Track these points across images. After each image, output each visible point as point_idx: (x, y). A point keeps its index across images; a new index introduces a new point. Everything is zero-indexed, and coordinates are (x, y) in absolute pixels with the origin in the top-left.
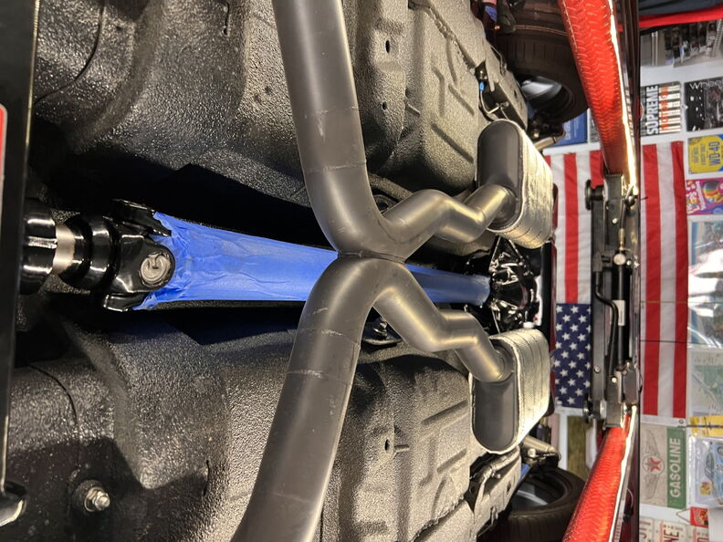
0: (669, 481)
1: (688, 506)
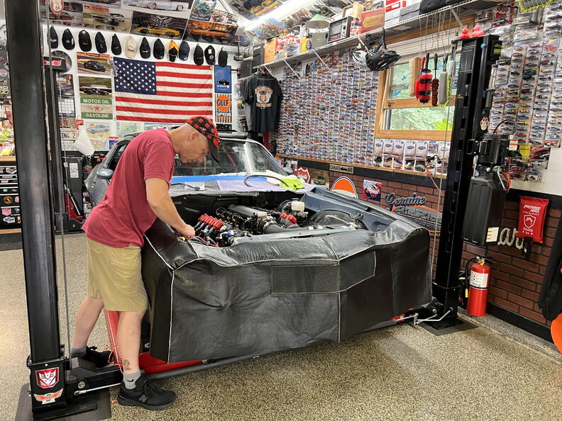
0: (92, 113)
1: (84, 119)
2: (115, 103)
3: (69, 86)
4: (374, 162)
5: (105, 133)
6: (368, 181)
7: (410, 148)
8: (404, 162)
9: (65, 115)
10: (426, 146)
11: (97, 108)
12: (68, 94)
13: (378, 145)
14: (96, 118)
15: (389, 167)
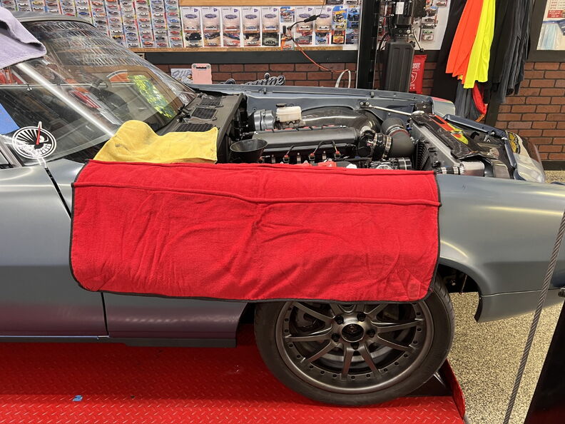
4: (187, 43)
6: (181, 70)
7: (250, 17)
8: (242, 36)
10: (276, 13)
13: (189, 17)
15: (216, 45)
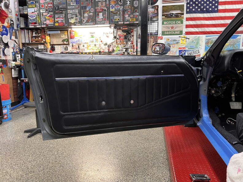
0: (169, 31)
1: (163, 36)
2: (186, 23)
3: (156, 14)
5: (176, 45)
9: (151, 34)
11: (172, 28)
12: (155, 19)
14: (171, 35)
